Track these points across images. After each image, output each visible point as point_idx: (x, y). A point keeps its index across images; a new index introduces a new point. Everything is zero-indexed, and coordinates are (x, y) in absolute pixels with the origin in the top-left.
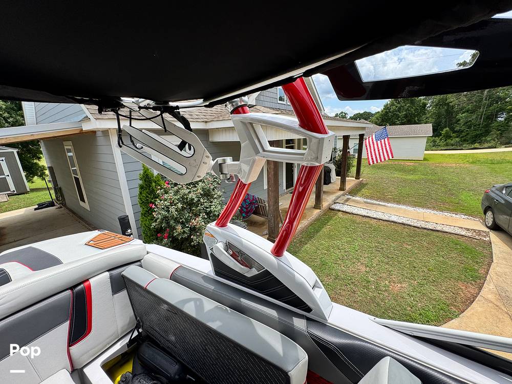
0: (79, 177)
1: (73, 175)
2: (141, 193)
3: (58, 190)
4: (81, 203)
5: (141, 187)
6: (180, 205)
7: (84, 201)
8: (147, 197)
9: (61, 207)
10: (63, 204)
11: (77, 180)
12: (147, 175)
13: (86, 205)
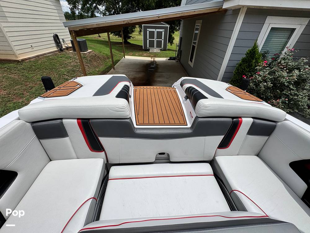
0: (196, 46)
1: (193, 44)
2: (240, 65)
3: (180, 52)
4: (190, 62)
5: (244, 60)
6: (270, 84)
7: (192, 62)
8: (244, 69)
9: (178, 62)
10: (179, 60)
11: (194, 47)
12: (254, 52)
13: (192, 64)
